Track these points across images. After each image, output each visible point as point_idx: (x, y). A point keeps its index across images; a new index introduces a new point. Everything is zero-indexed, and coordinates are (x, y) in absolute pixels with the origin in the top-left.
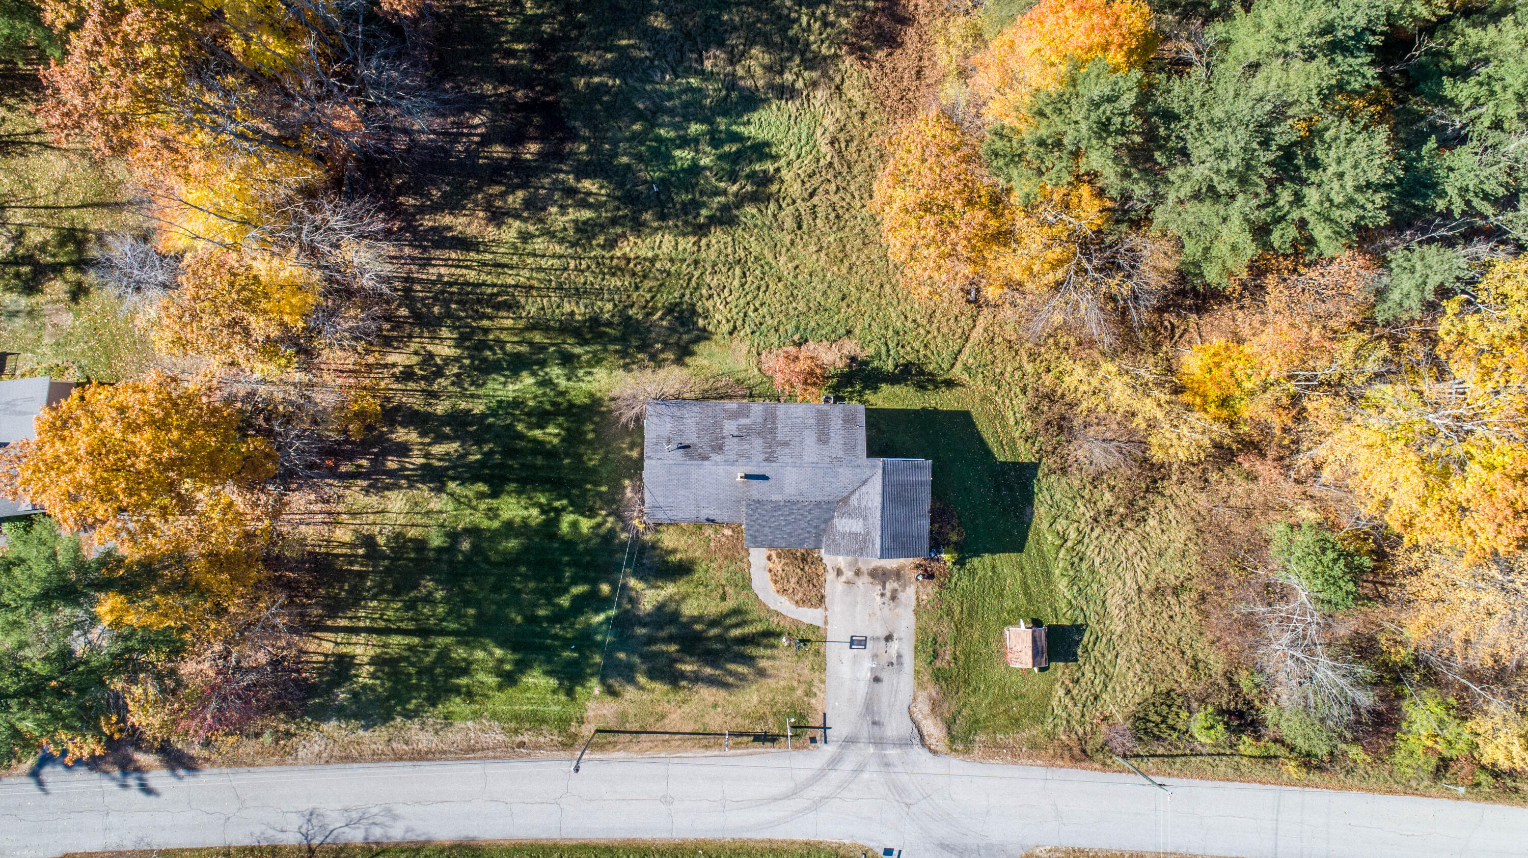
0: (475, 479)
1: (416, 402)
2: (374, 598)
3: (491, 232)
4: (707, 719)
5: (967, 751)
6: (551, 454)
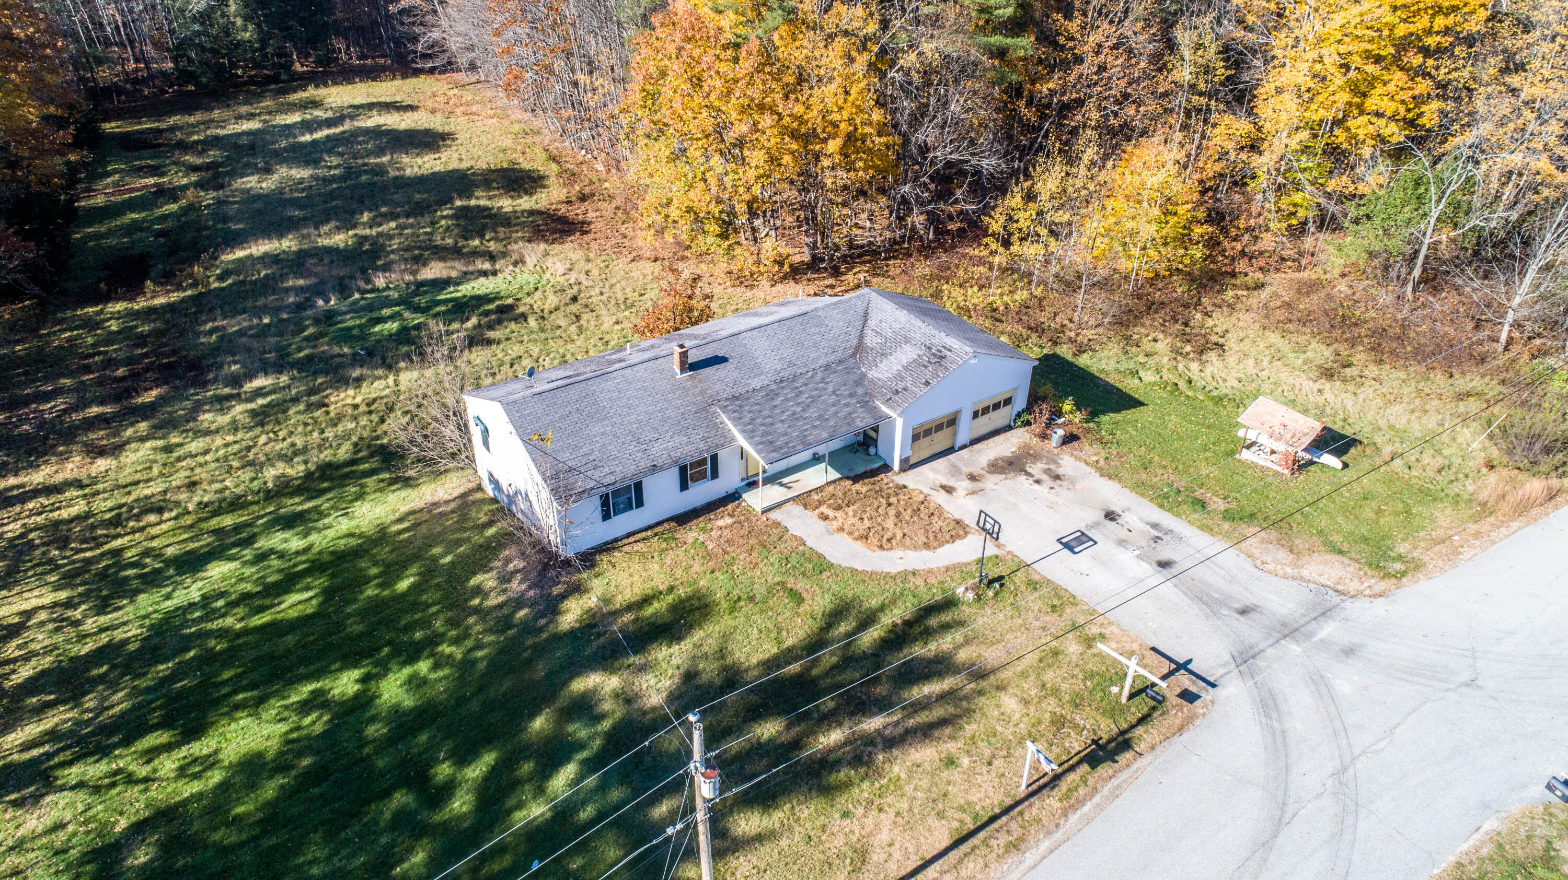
5: (1415, 567)
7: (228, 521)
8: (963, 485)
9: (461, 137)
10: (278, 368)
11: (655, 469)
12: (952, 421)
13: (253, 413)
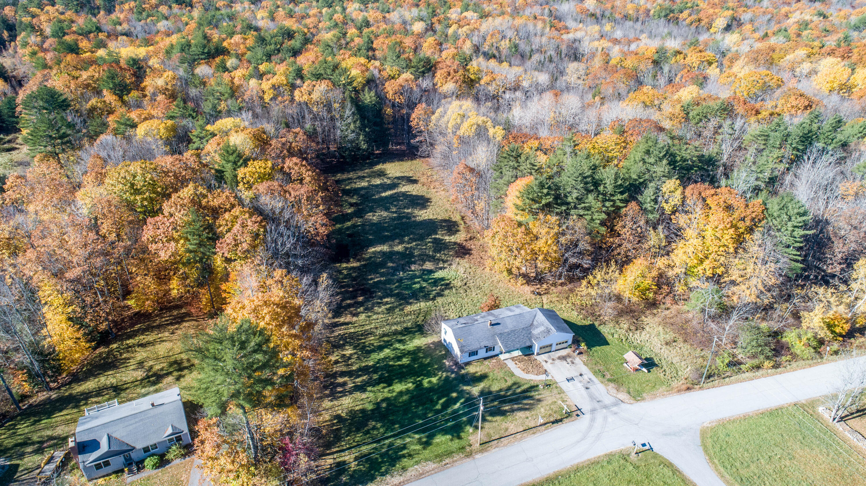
0: (378, 384)
1: (344, 369)
2: (347, 436)
3: (355, 319)
4: (527, 423)
5: (643, 399)
6: (408, 366)
7: (386, 339)
8: (550, 361)
9: (433, 200)
10: (391, 296)
11: (481, 348)
12: (551, 345)
13: (387, 309)
